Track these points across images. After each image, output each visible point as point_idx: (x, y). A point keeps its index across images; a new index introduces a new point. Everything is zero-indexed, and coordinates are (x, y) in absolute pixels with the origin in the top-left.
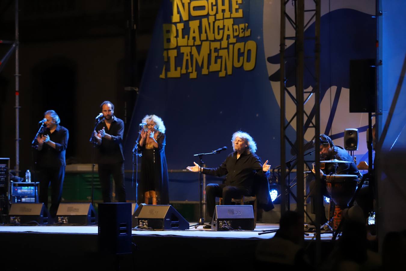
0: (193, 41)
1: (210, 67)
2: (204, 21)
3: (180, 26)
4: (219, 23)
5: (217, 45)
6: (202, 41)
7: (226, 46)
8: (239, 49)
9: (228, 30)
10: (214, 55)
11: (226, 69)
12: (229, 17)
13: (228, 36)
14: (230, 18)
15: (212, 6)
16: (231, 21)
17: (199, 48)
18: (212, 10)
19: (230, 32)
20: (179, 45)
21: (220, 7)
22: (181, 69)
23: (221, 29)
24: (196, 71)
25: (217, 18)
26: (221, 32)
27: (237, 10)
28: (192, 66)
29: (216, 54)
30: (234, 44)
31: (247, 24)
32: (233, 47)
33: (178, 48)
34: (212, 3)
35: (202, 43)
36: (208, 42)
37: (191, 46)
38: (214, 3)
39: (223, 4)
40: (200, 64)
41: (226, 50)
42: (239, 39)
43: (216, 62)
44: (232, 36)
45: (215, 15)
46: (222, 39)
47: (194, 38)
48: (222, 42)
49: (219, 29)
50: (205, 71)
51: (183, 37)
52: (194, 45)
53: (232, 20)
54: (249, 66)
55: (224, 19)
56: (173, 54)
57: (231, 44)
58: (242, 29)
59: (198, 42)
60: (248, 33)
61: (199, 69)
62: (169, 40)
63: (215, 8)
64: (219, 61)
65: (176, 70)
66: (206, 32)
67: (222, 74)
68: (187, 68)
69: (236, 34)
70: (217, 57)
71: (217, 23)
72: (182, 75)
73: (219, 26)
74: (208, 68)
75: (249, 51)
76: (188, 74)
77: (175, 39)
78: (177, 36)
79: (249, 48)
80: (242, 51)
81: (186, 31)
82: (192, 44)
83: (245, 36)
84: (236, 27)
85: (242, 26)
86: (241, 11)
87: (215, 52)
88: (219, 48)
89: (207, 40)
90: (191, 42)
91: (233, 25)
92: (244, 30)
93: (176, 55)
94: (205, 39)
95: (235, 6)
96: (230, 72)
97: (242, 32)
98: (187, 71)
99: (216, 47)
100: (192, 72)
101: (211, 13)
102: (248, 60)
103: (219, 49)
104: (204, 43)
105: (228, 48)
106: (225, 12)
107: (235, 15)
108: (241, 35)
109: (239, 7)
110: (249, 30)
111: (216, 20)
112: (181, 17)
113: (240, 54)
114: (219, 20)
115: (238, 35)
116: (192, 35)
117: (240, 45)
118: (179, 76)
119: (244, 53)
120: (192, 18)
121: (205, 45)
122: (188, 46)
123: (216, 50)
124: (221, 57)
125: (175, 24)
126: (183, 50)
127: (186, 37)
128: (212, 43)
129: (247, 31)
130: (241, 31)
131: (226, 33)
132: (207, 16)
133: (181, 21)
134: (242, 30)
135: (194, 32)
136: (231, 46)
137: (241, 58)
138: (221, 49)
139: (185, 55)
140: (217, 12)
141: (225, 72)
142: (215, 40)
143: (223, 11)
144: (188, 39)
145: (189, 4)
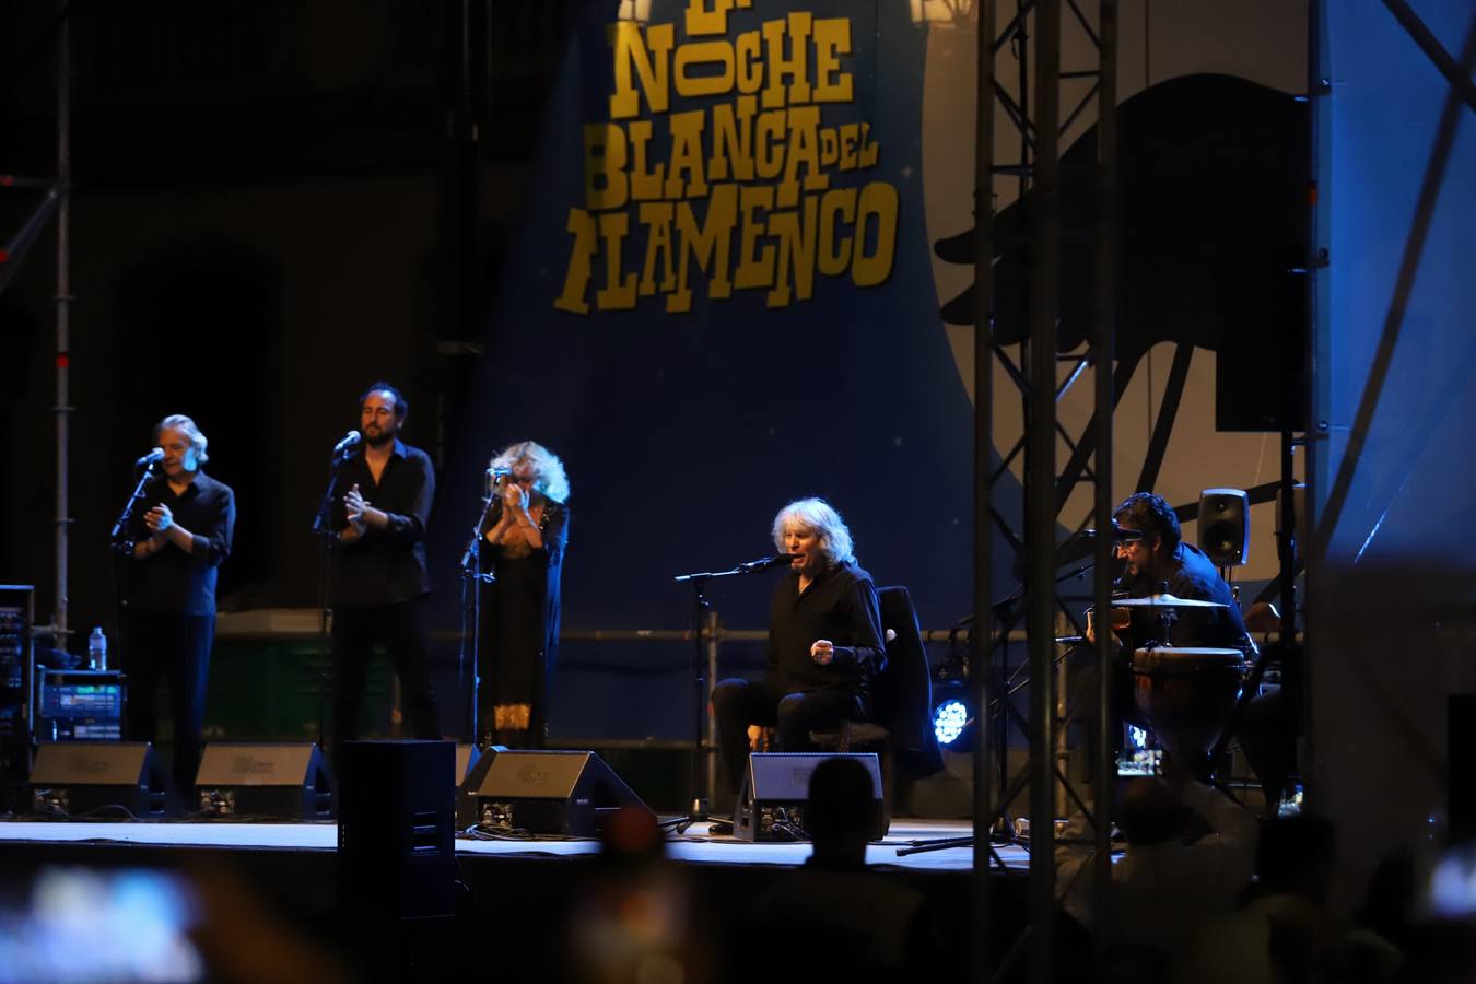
0: (681, 182)
1: (739, 272)
2: (722, 113)
3: (642, 131)
4: (773, 123)
5: (762, 197)
6: (711, 183)
7: (793, 201)
8: (839, 213)
9: (803, 145)
10: (751, 231)
11: (791, 281)
12: (806, 99)
13: (803, 167)
14: (810, 103)
15: (750, 60)
17: (700, 206)
18: (749, 75)
19: (810, 154)
20: (635, 196)
21: (777, 66)
22: (640, 280)
23: (779, 142)
24: (688, 286)
25: (766, 104)
26: (778, 150)
27: (833, 78)
28: (675, 270)
29: (759, 229)
30: (820, 193)
31: (866, 126)
32: (819, 203)
33: (631, 206)
34: (749, 52)
35: (710, 191)
36: (733, 188)
37: (675, 201)
38: (756, 53)
39: (787, 56)
40: (703, 263)
41: (794, 216)
42: (840, 178)
43: (757, 257)
44: (813, 167)
45: (758, 94)
46: (780, 177)
47: (685, 173)
48: (782, 187)
49: (771, 141)
50: (719, 289)
51: (650, 170)
52: (684, 198)
53: (815, 111)
54: (871, 271)
55: (787, 106)
56: (616, 227)
57: (812, 193)
58: (850, 141)
59: (697, 188)
60: (869, 157)
61: (699, 279)
62: (601, 182)
63: (757, 68)
64: (768, 252)
65: (622, 282)
66: (726, 153)
67: (778, 298)
68: (658, 276)
69: (828, 159)
70: (762, 241)
71: (765, 121)
72: (640, 299)
73: (769, 133)
74: (731, 277)
75: (873, 218)
76: (660, 297)
77: (623, 176)
78: (628, 168)
79: (871, 209)
80: (848, 218)
81: (659, 148)
82: (679, 195)
83: (861, 165)
84: (828, 134)
85: (850, 131)
86: (846, 80)
87: (755, 221)
88: (768, 206)
89: (729, 179)
90: (674, 187)
91: (819, 128)
92: (856, 145)
93: (624, 231)
94: (723, 175)
95: (826, 63)
96: (804, 291)
97: (850, 153)
98: (657, 288)
99: (758, 203)
100: (675, 291)
101: (747, 86)
102: (870, 249)
103: (770, 213)
104: (718, 189)
105: (799, 208)
106: (792, 83)
107: (826, 92)
108: (847, 163)
109: (840, 65)
110: (874, 146)
111: (760, 109)
112: (643, 101)
113: (842, 229)
114: (771, 110)
115: (837, 164)
116: (678, 161)
117: (841, 198)
118: (630, 303)
119: (853, 225)
120: (678, 103)
121: (723, 197)
122: (663, 200)
123: (760, 215)
124: (776, 240)
125: (624, 122)
126: (646, 214)
127: (659, 168)
128: (745, 191)
129: (867, 148)
130: (846, 148)
131: (796, 154)
132: (732, 96)
133: (644, 111)
134: (851, 147)
135: (686, 152)
136: (811, 202)
137: (845, 243)
138: (776, 210)
139: (654, 232)
140: (765, 84)
141: (787, 290)
142: (757, 181)
143: (787, 79)
144: (666, 175)
145: (671, 54)
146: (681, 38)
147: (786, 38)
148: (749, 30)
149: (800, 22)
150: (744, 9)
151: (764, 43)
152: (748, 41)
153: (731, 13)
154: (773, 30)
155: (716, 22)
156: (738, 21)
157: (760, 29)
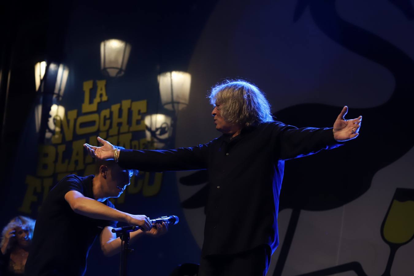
0: (74, 165)
3: (62, 148)
14: (128, 132)
15: (105, 119)
16: (129, 136)
18: (105, 124)
20: (57, 171)
21: (116, 120)
25: (110, 134)
27: (138, 122)
33: (54, 176)
34: (105, 117)
37: (72, 172)
38: (108, 116)
39: (120, 115)
45: (108, 131)
47: (76, 162)
51: (63, 161)
52: (75, 171)
54: (151, 191)
55: (119, 133)
56: (48, 183)
58: (143, 144)
59: (81, 166)
62: (45, 166)
63: (108, 122)
77: (53, 164)
78: (56, 161)
81: (68, 154)
82: (73, 170)
84: (135, 143)
85: (144, 141)
90: (72, 167)
91: (131, 140)
92: (146, 145)
93: (51, 184)
94: (91, 161)
95: (136, 117)
96: (121, 200)
101: (103, 128)
102: (151, 183)
104: (89, 166)
106: (121, 126)
107: (135, 128)
109: (142, 117)
111: (108, 136)
112: (63, 138)
113: (139, 177)
114: (112, 136)
116: (74, 157)
119: (144, 175)
120: (77, 137)
121: (91, 169)
122: (67, 172)
125: (56, 145)
129: (151, 145)
130: (141, 147)
132: (97, 133)
133: (64, 141)
135: (77, 154)
137: (140, 182)
140: (111, 126)
143: (120, 124)
144: (69, 163)
145: (75, 120)
146: (80, 114)
147: (120, 110)
148: (106, 108)
149: (126, 104)
150: (105, 102)
151: (111, 113)
152: (105, 113)
153: (99, 104)
154: (115, 108)
155: (94, 107)
156: (102, 106)
157: (110, 108)
